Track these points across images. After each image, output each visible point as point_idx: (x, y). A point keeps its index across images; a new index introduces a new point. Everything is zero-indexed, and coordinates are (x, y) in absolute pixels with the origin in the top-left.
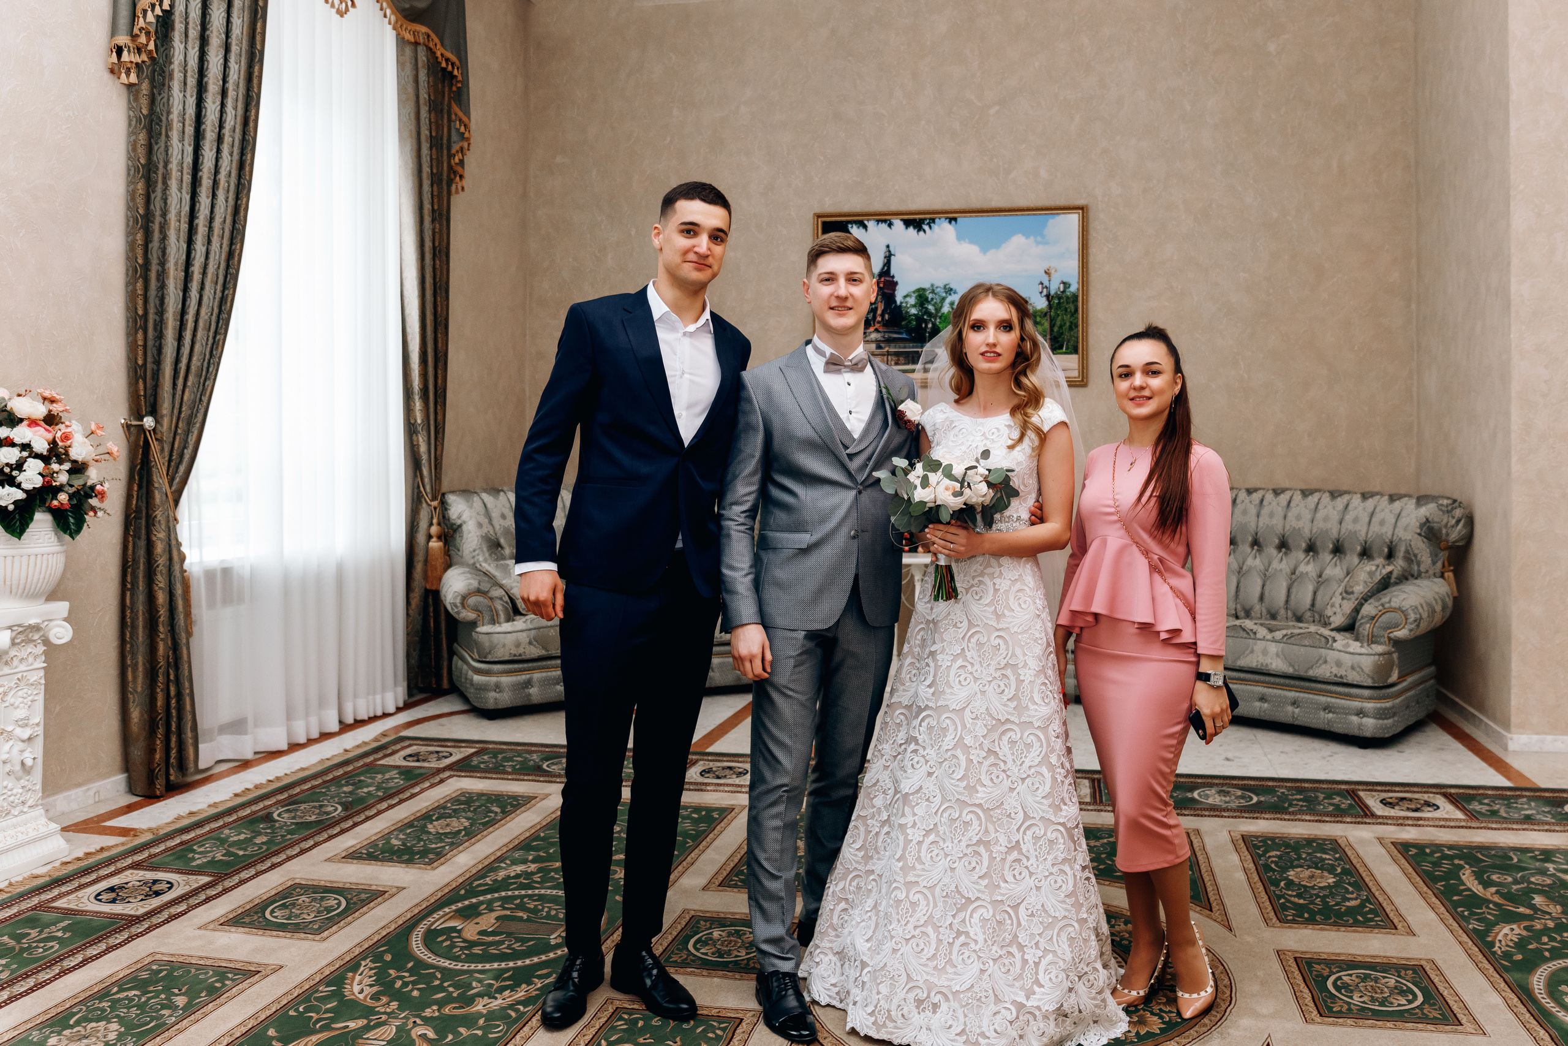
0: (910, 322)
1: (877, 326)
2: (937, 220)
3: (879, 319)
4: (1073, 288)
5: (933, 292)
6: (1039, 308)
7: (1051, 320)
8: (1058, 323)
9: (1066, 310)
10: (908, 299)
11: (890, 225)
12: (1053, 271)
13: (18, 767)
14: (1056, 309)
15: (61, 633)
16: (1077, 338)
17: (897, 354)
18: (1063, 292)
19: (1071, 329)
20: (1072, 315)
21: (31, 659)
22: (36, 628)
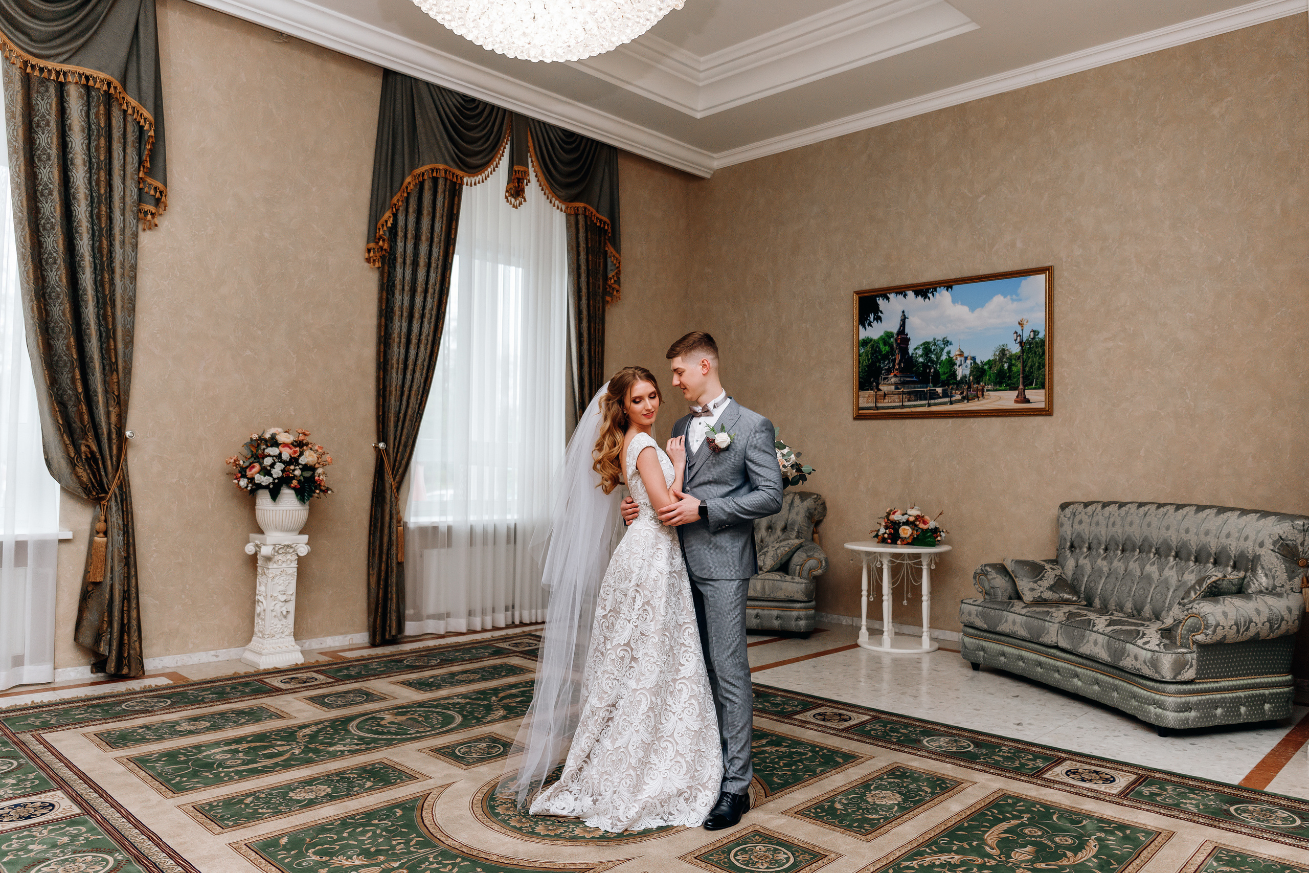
0: (918, 368)
1: (896, 372)
2: (938, 289)
3: (897, 367)
4: (1041, 335)
5: (935, 344)
6: (1014, 352)
7: (1023, 362)
8: (1029, 364)
9: (1035, 353)
10: (917, 351)
11: (905, 296)
12: (1025, 323)
13: (279, 615)
14: (1028, 353)
15: (303, 550)
16: (1044, 375)
17: (909, 393)
18: (1034, 338)
19: (1039, 368)
20: (1040, 357)
21: (289, 562)
22: (289, 546)
